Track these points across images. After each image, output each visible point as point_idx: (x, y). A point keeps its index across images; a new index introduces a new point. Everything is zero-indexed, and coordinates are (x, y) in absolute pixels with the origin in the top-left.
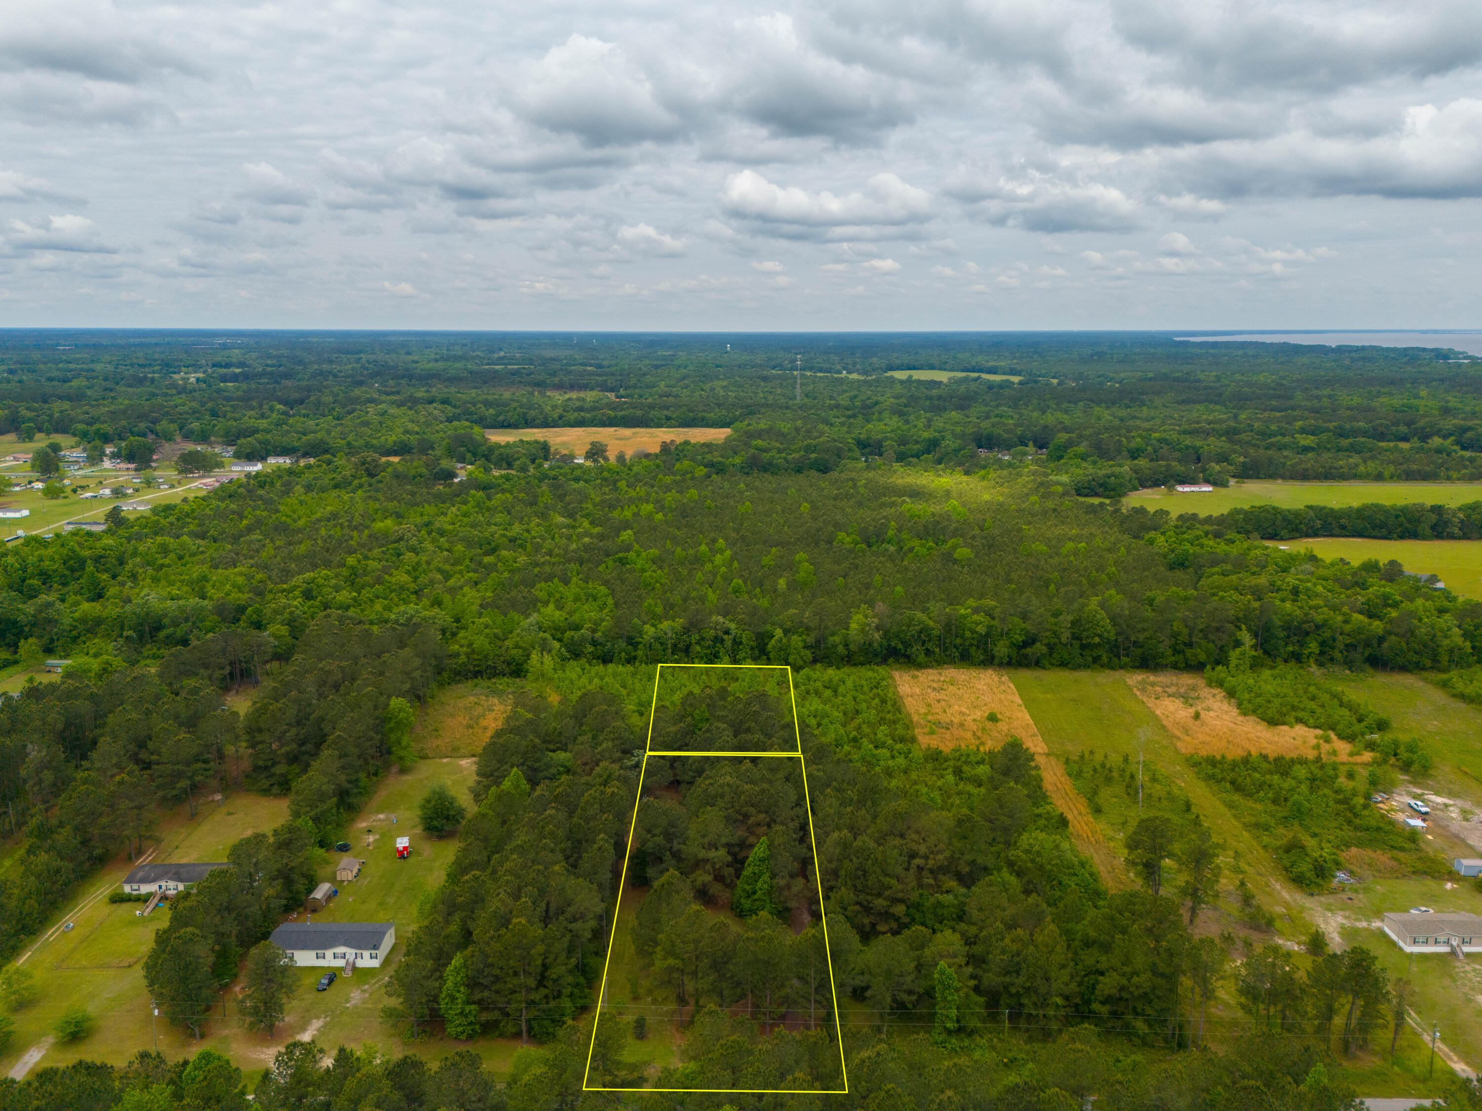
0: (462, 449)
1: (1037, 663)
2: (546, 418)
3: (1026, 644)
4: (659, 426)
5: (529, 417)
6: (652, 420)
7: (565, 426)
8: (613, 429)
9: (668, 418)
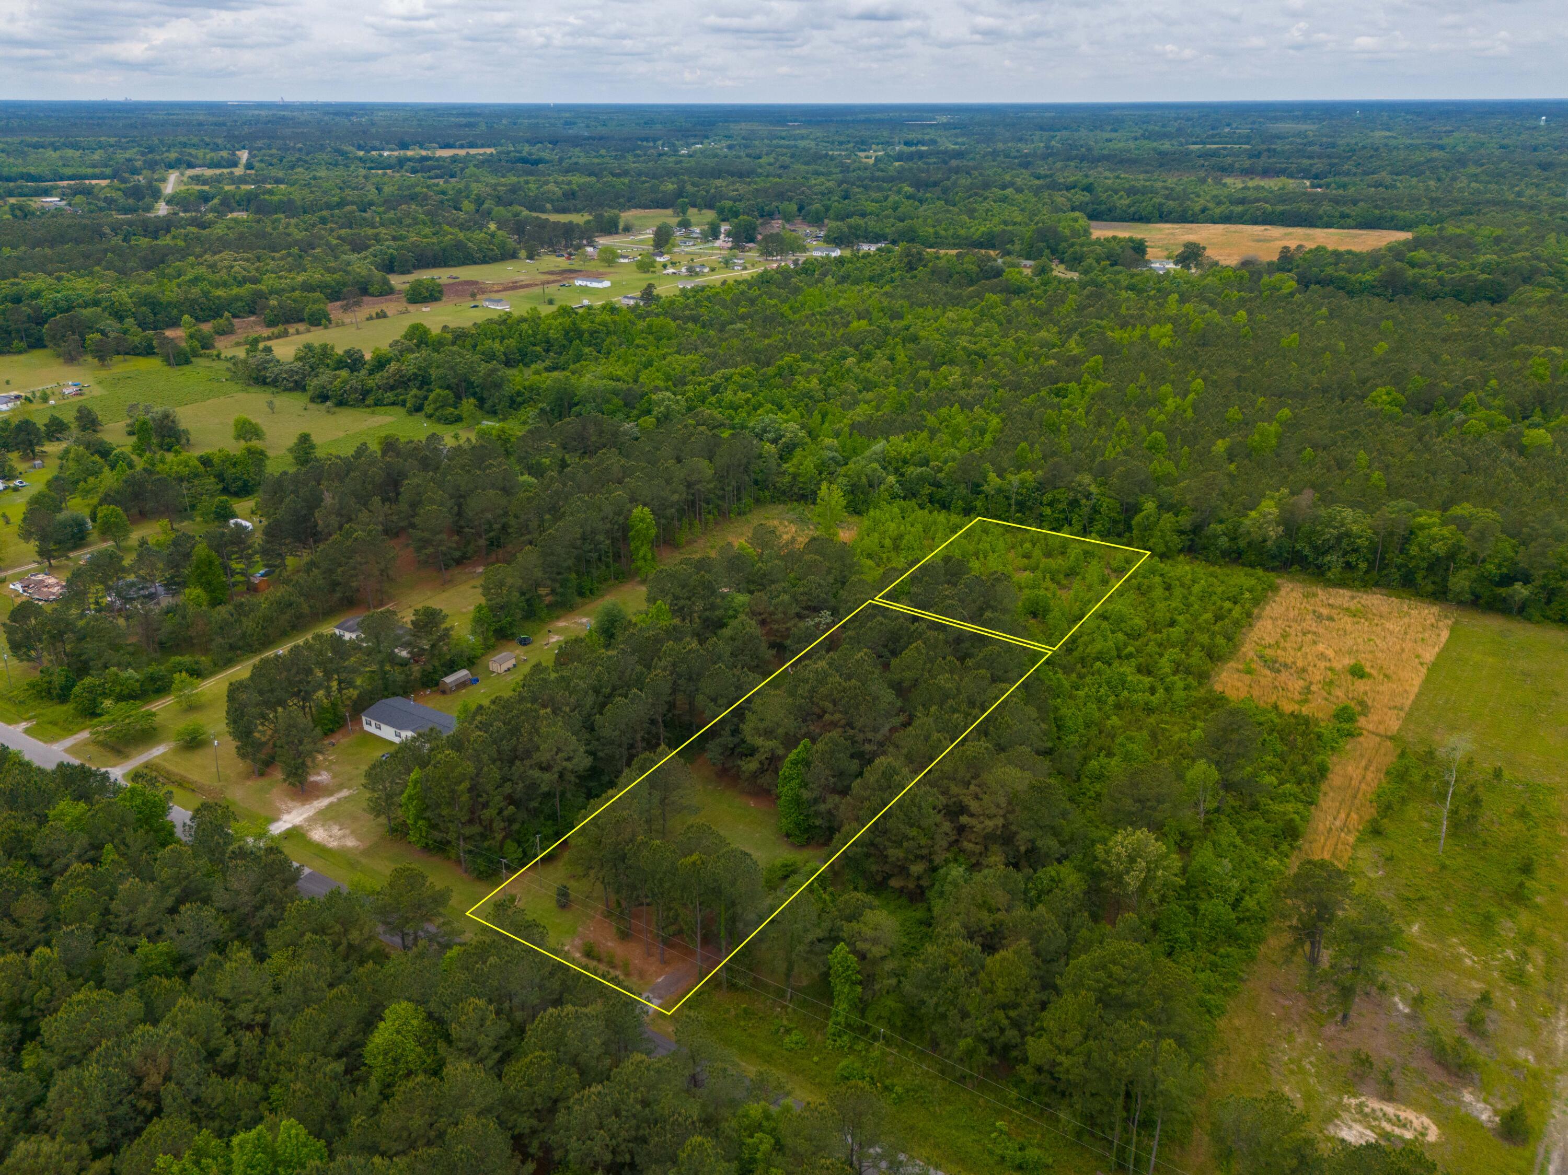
0: (1042, 245)
1: (1520, 611)
2: (1185, 211)
3: (1507, 580)
4: (1328, 226)
5: (1165, 209)
6: (1321, 218)
7: (1206, 222)
8: (1262, 228)
9: (1344, 216)
